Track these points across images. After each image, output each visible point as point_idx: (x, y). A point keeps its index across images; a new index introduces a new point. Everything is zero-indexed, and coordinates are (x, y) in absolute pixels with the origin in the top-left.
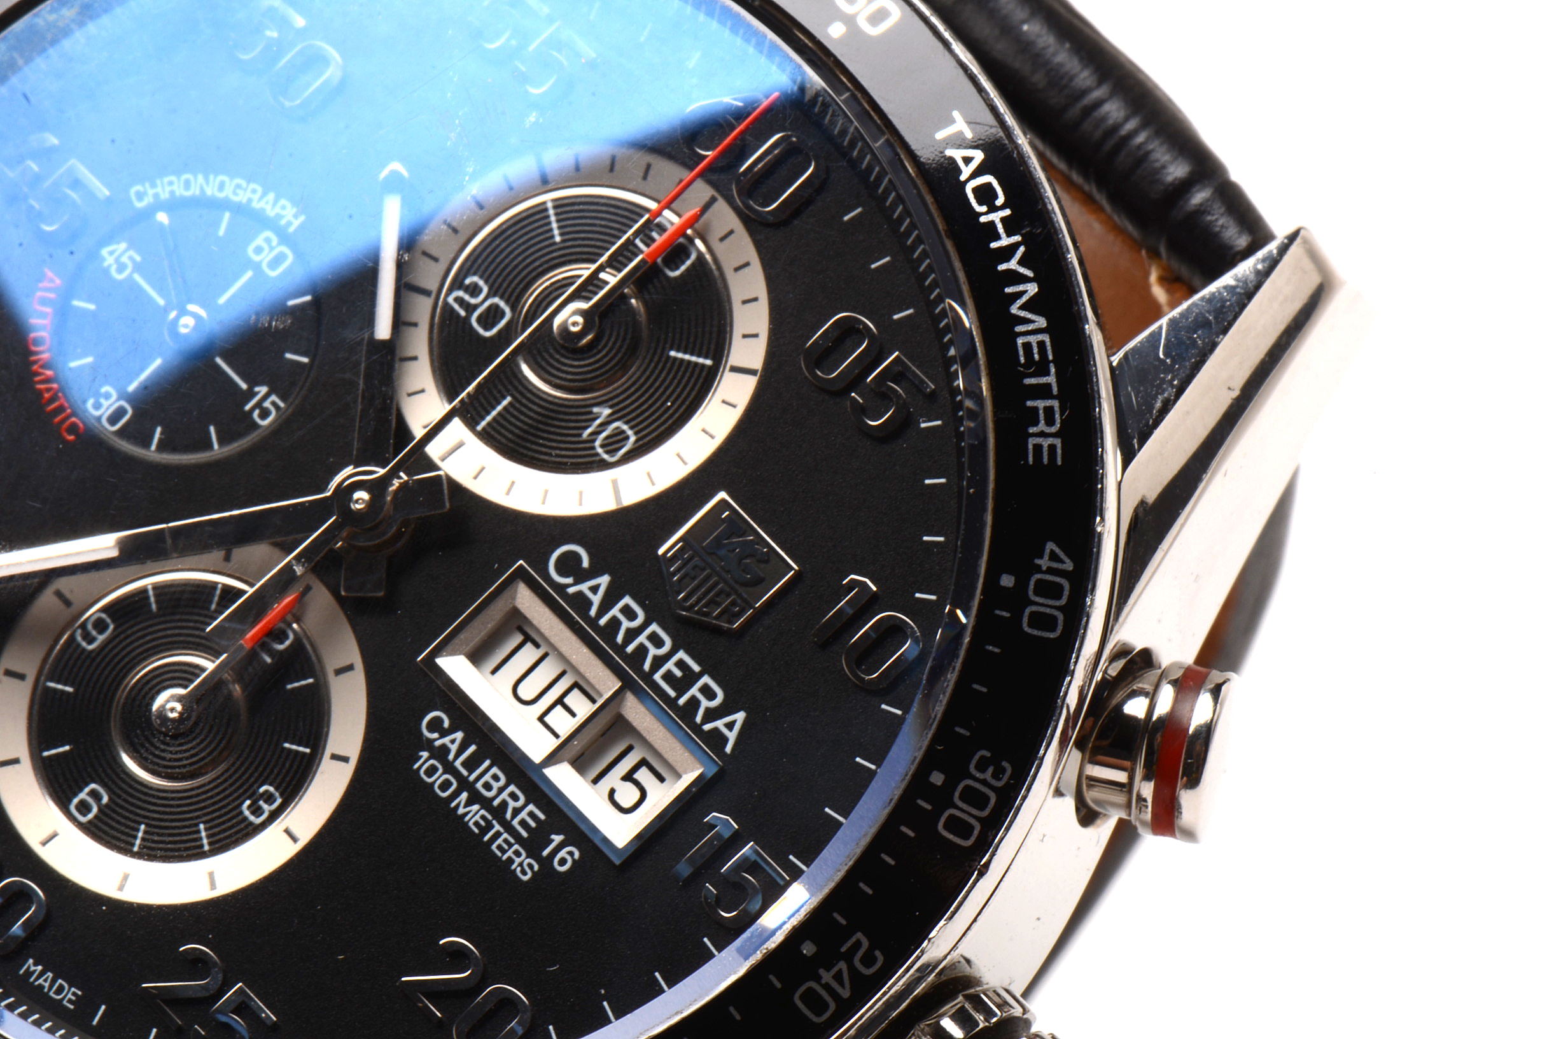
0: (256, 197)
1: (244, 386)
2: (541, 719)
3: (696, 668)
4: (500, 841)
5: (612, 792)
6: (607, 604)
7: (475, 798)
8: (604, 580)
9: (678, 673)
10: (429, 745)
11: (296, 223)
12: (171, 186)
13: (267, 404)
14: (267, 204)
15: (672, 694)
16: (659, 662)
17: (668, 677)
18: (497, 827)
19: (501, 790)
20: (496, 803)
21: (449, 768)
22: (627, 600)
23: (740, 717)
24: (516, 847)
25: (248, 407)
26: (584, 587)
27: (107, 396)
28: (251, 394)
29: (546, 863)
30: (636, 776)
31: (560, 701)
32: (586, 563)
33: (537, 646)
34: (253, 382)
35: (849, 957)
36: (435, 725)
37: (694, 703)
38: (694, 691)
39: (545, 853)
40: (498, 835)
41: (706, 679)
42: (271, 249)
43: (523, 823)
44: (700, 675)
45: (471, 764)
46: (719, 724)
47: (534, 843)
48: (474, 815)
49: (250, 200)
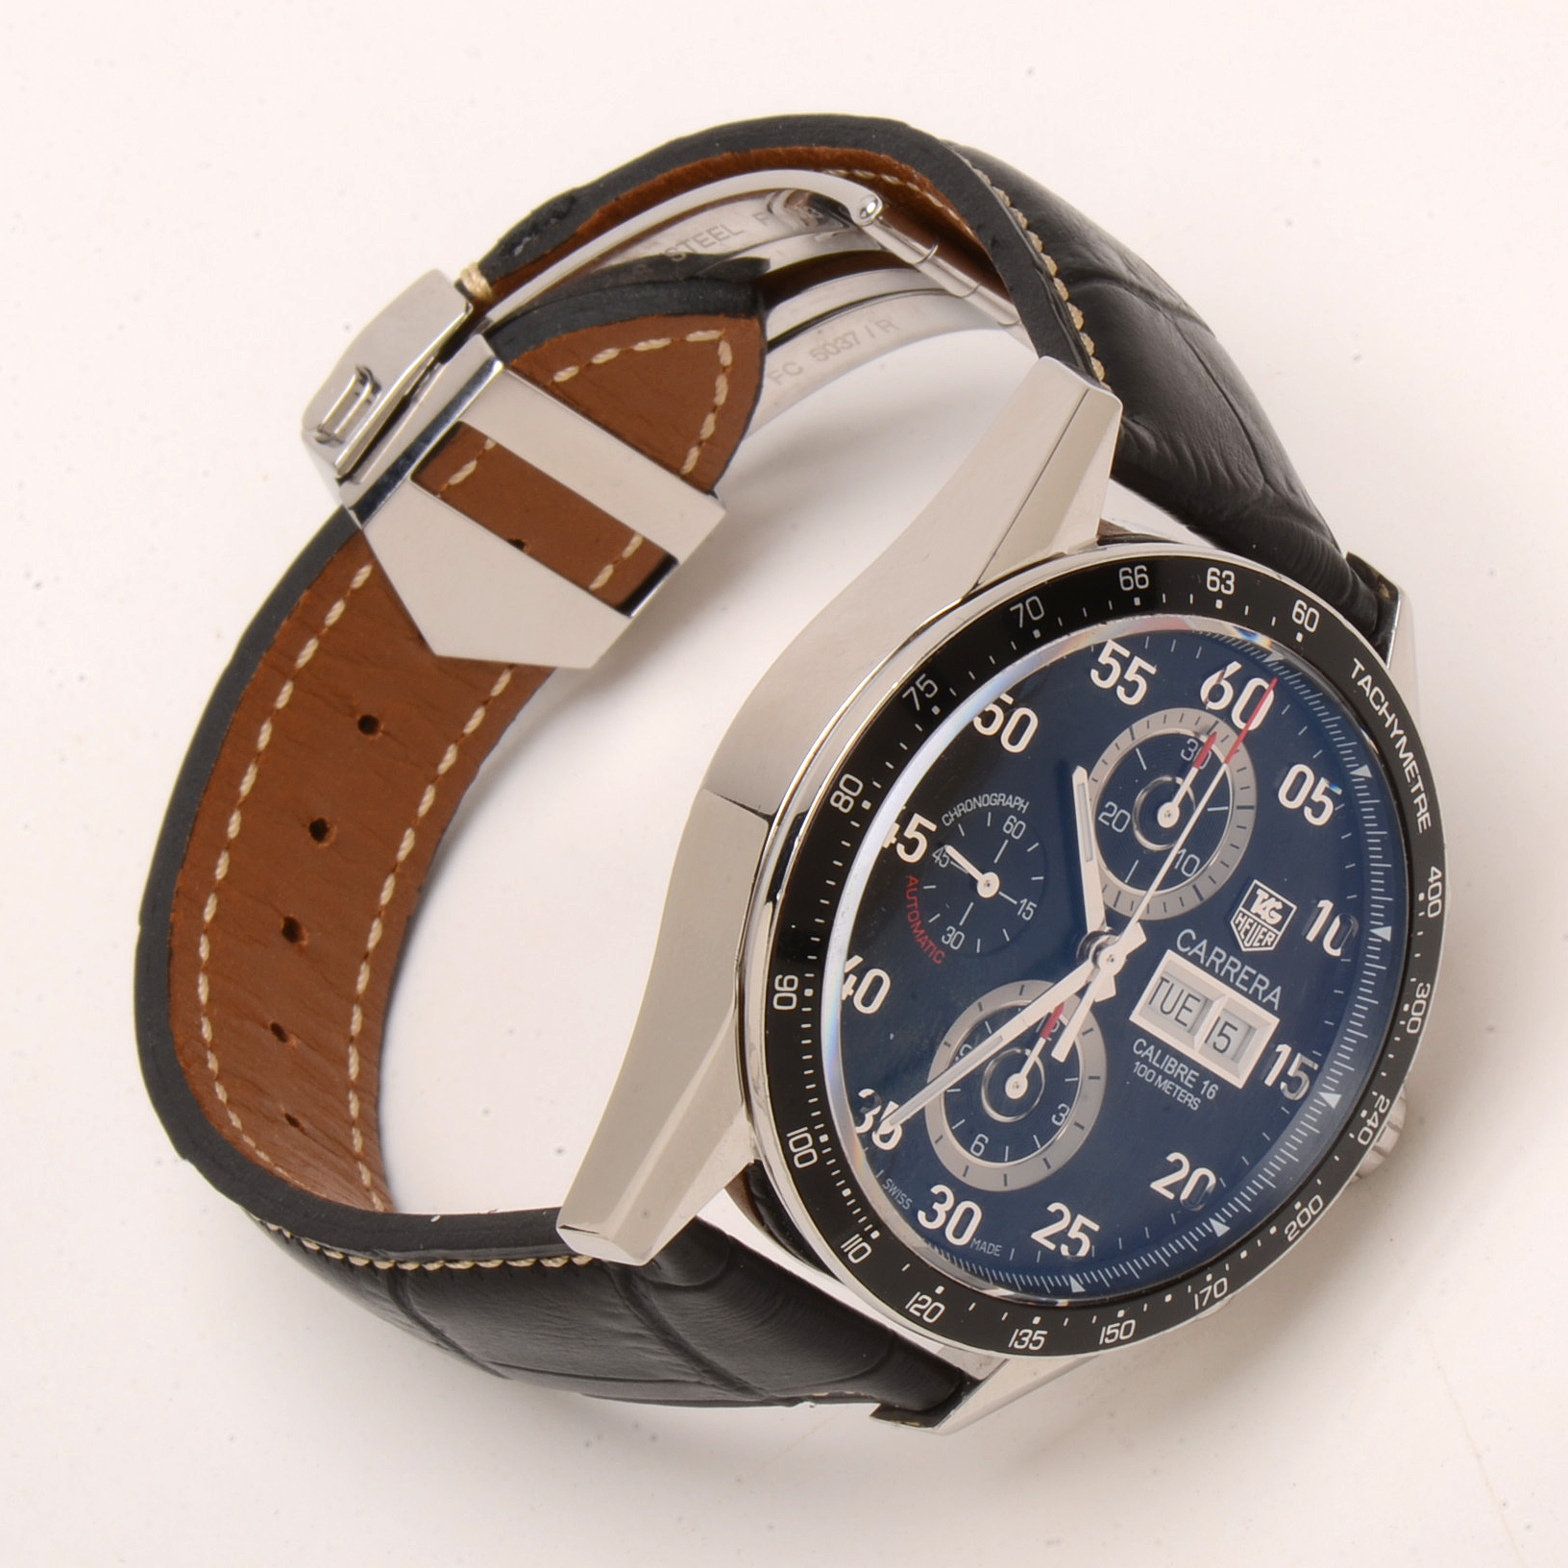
0: (1003, 800)
1: (1015, 902)
2: (1177, 1019)
3: (1254, 972)
4: (1181, 1094)
5: (1215, 1044)
6: (1208, 954)
7: (1166, 1077)
8: (1204, 943)
9: (1246, 978)
10: (1138, 1058)
11: (1025, 807)
12: (961, 809)
13: (1028, 908)
14: (1010, 802)
15: (1245, 989)
16: (1237, 975)
17: (1243, 982)
18: (1178, 1088)
19: (1176, 1068)
20: (1175, 1076)
21: (1151, 1066)
22: (1217, 949)
23: (1278, 990)
24: (1189, 1094)
25: (1019, 913)
26: (1196, 950)
27: (951, 931)
28: (1020, 905)
29: (1204, 1098)
30: (1224, 1032)
31: (1184, 1007)
32: (1194, 937)
33: (1168, 981)
34: (1018, 900)
35: (1377, 1110)
36: (1140, 1047)
37: (1257, 990)
38: (1256, 984)
39: (1202, 1092)
40: (1179, 1091)
41: (1260, 976)
42: (1014, 824)
43: (1190, 1081)
44: (1257, 975)
45: (1160, 1061)
46: (1270, 997)
47: (1196, 1089)
48: (1165, 1086)
49: (1001, 803)
